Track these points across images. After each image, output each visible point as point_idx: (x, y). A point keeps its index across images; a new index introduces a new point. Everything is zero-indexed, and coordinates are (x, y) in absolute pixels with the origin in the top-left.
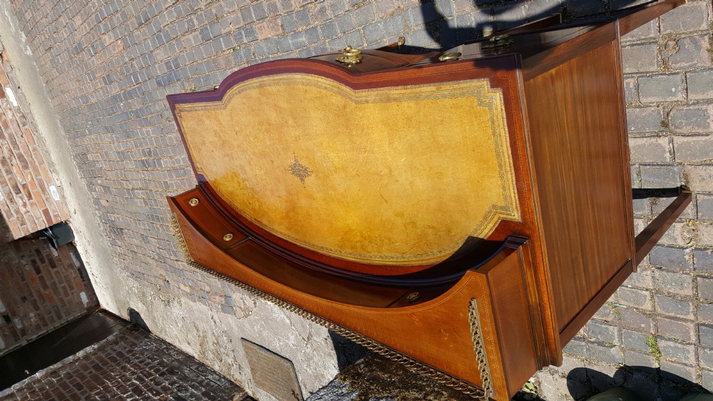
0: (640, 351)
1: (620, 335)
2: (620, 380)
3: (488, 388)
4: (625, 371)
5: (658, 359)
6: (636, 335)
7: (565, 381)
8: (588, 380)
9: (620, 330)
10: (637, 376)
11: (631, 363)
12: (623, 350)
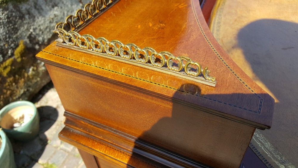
0: (51, 157)
1: (65, 151)
2: (41, 137)
3: (70, 40)
4: (44, 142)
5: (43, 165)
6: (62, 160)
7: (54, 106)
8: (49, 119)
9: (68, 152)
10: (40, 147)
11: (48, 148)
12: (56, 147)
